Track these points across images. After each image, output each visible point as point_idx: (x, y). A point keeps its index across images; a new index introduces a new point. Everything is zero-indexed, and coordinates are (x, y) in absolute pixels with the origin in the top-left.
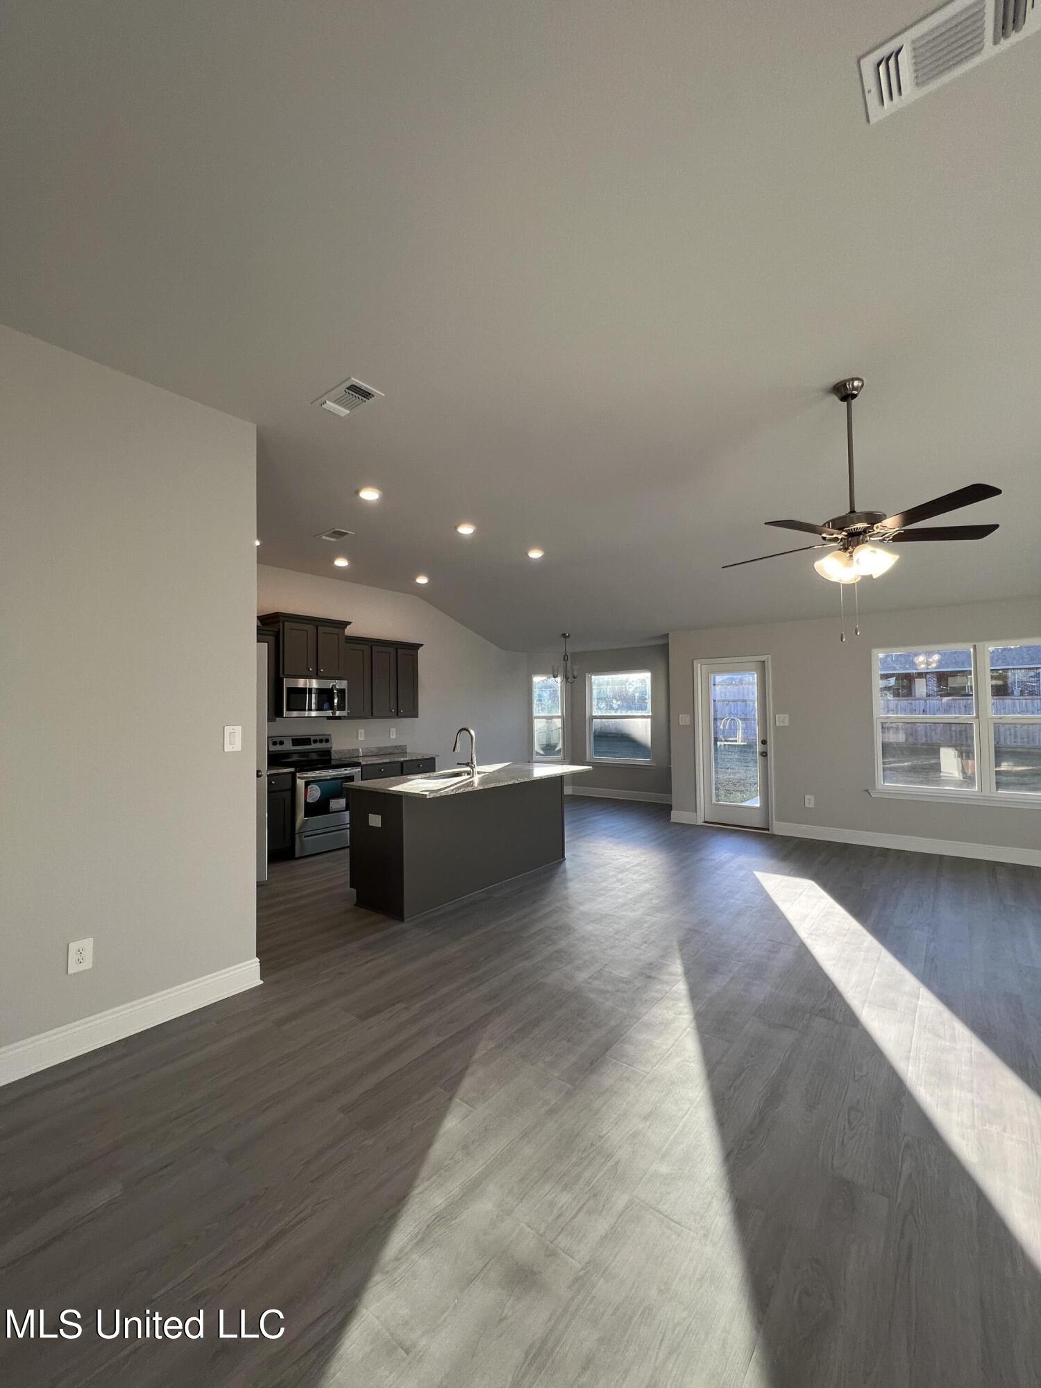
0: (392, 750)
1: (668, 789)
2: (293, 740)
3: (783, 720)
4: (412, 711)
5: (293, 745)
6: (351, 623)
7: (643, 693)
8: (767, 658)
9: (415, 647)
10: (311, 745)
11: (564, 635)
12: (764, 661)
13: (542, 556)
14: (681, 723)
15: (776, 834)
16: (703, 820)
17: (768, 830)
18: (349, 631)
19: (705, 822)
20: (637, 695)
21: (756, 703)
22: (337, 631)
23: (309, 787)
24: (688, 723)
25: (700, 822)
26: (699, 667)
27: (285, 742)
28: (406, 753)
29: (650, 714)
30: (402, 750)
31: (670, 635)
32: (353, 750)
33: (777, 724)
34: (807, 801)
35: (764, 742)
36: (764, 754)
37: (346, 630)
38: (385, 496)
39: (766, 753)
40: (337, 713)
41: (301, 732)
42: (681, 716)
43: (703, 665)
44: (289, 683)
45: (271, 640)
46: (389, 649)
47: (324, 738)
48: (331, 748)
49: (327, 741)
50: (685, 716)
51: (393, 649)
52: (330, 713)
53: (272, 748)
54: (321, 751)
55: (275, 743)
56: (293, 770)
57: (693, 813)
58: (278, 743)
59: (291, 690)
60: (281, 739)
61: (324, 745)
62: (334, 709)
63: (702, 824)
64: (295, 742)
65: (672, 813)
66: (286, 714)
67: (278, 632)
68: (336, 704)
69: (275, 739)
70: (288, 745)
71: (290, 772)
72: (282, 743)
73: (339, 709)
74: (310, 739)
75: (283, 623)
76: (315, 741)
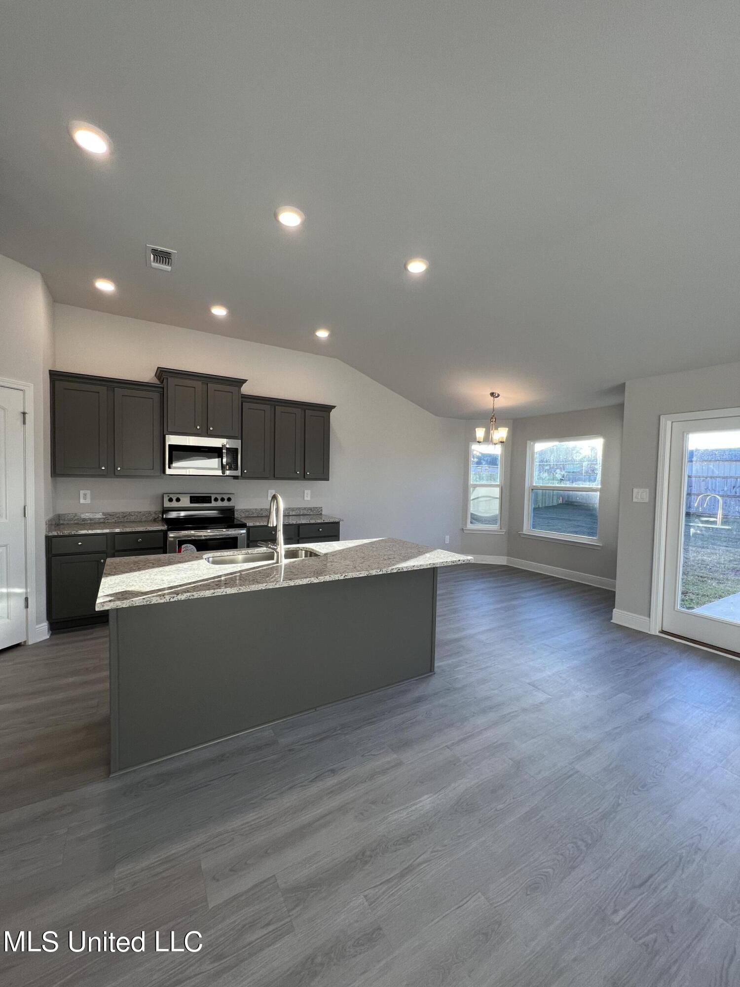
0: (306, 512)
1: (611, 572)
2: (191, 497)
4: (323, 474)
5: (191, 503)
6: (247, 380)
7: (592, 462)
9: (328, 408)
10: (211, 502)
13: (426, 269)
14: (635, 500)
16: (659, 628)
18: (245, 389)
19: (663, 632)
20: (585, 464)
22: (233, 389)
23: (183, 546)
24: (647, 500)
25: (655, 631)
26: (666, 423)
27: (181, 498)
28: (321, 514)
29: (600, 486)
30: (318, 512)
31: (626, 384)
32: (261, 509)
37: (242, 388)
40: (228, 473)
41: (201, 490)
42: (635, 490)
43: (672, 422)
44: (173, 440)
45: (156, 396)
46: (295, 410)
47: (226, 497)
48: (234, 506)
49: (229, 499)
50: (641, 490)
51: (300, 410)
52: (220, 473)
53: (167, 504)
54: (221, 510)
55: (171, 500)
56: (165, 528)
57: (644, 616)
58: (174, 500)
59: (173, 448)
60: (178, 496)
61: (226, 504)
62: (223, 468)
63: (657, 634)
64: (194, 499)
65: (614, 610)
66: (168, 471)
67: (163, 388)
68: (224, 463)
69: (171, 496)
70: (185, 502)
71: (162, 531)
72: (178, 500)
73: (230, 469)
74: (210, 497)
75: (167, 379)
76: (216, 500)
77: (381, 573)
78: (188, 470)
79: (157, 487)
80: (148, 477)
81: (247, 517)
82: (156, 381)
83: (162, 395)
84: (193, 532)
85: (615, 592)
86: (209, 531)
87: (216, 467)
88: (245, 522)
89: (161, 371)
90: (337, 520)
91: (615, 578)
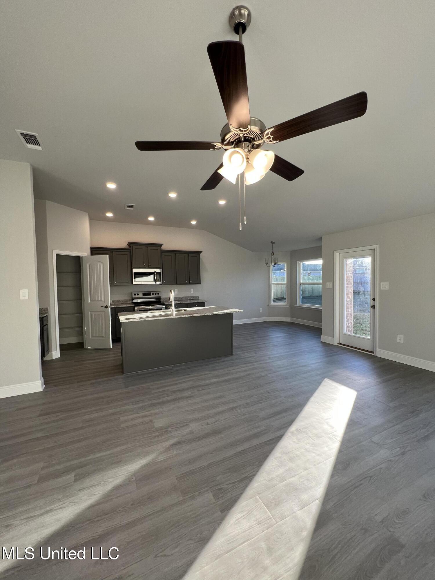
0: (191, 298)
1: (321, 320)
2: (143, 293)
3: (385, 286)
4: (198, 281)
5: (143, 295)
6: (163, 244)
8: (377, 247)
9: (199, 253)
10: (151, 295)
11: (272, 242)
12: (374, 249)
13: (225, 203)
14: (327, 287)
15: (377, 356)
16: (338, 342)
17: (373, 352)
18: (163, 247)
19: (339, 344)
21: (370, 276)
22: (158, 248)
24: (331, 288)
25: (336, 343)
26: (337, 255)
28: (198, 299)
31: (322, 237)
33: (381, 289)
34: (398, 338)
35: (374, 300)
36: (373, 307)
37: (162, 247)
38: (119, 185)
39: (374, 306)
40: (158, 283)
41: (147, 290)
42: (327, 283)
43: (339, 254)
44: (135, 270)
45: (128, 253)
46: (185, 255)
47: (157, 293)
48: (160, 297)
49: (158, 294)
50: (329, 283)
51: (186, 254)
52: (154, 283)
53: (134, 296)
54: (156, 298)
55: (135, 295)
56: (133, 305)
57: (332, 337)
58: (136, 294)
59: (135, 273)
60: (138, 293)
61: (157, 296)
62: (155, 281)
63: (337, 344)
64: (144, 294)
65: (322, 336)
66: (134, 283)
67: (131, 250)
68: (156, 279)
69: (135, 293)
70: (141, 295)
71: (132, 306)
72: (138, 295)
73: (158, 281)
74: (151, 293)
75: (132, 246)
76: (153, 294)
77: (206, 315)
78: (141, 282)
79: (129, 290)
80: (125, 286)
81: (166, 301)
82: (128, 247)
83: (131, 252)
84: (144, 307)
85: (321, 329)
86: (150, 306)
87: (153, 280)
88: (165, 302)
89: (130, 243)
90: (204, 301)
91: (322, 323)
